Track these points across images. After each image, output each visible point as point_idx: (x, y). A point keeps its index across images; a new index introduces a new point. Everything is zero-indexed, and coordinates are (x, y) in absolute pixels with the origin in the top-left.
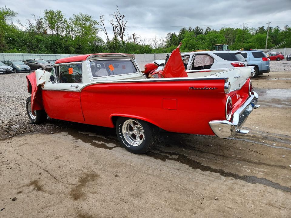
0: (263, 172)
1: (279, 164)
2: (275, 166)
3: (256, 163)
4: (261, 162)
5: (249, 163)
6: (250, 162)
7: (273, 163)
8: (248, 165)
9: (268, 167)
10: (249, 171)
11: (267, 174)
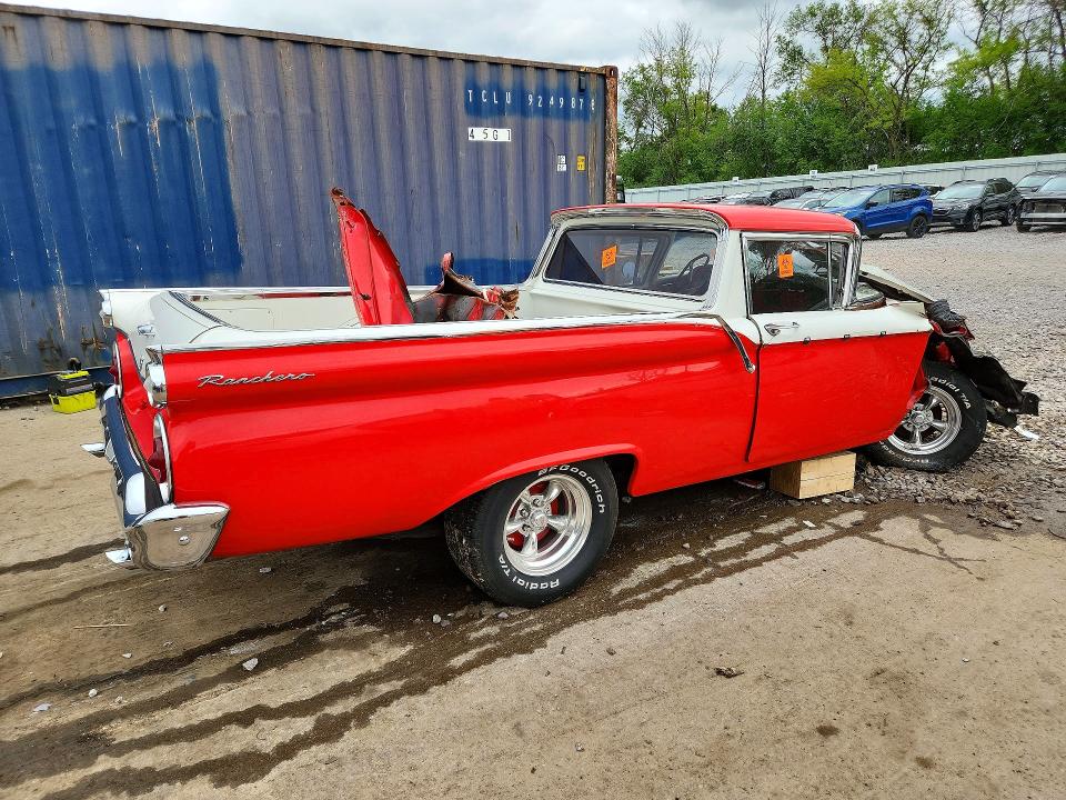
0: (61, 580)
1: (15, 622)
2: (29, 610)
3: (86, 591)
4: (74, 602)
5: (107, 581)
6: (106, 586)
7: (36, 615)
8: (105, 577)
9: (48, 598)
10: (97, 566)
11: (46, 580)
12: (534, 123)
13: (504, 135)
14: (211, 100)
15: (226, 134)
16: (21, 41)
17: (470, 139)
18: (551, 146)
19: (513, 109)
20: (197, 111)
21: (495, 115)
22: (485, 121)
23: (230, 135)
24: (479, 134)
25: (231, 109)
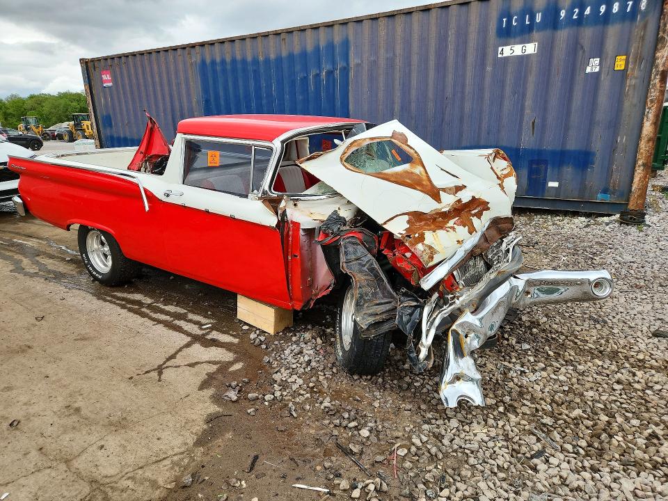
12: (563, 35)
13: (531, 48)
14: (346, 57)
15: (350, 73)
16: (287, 44)
17: (500, 56)
18: (581, 52)
19: (543, 26)
20: (340, 64)
21: (524, 33)
22: (512, 40)
23: (352, 74)
24: (507, 51)
25: (353, 61)
